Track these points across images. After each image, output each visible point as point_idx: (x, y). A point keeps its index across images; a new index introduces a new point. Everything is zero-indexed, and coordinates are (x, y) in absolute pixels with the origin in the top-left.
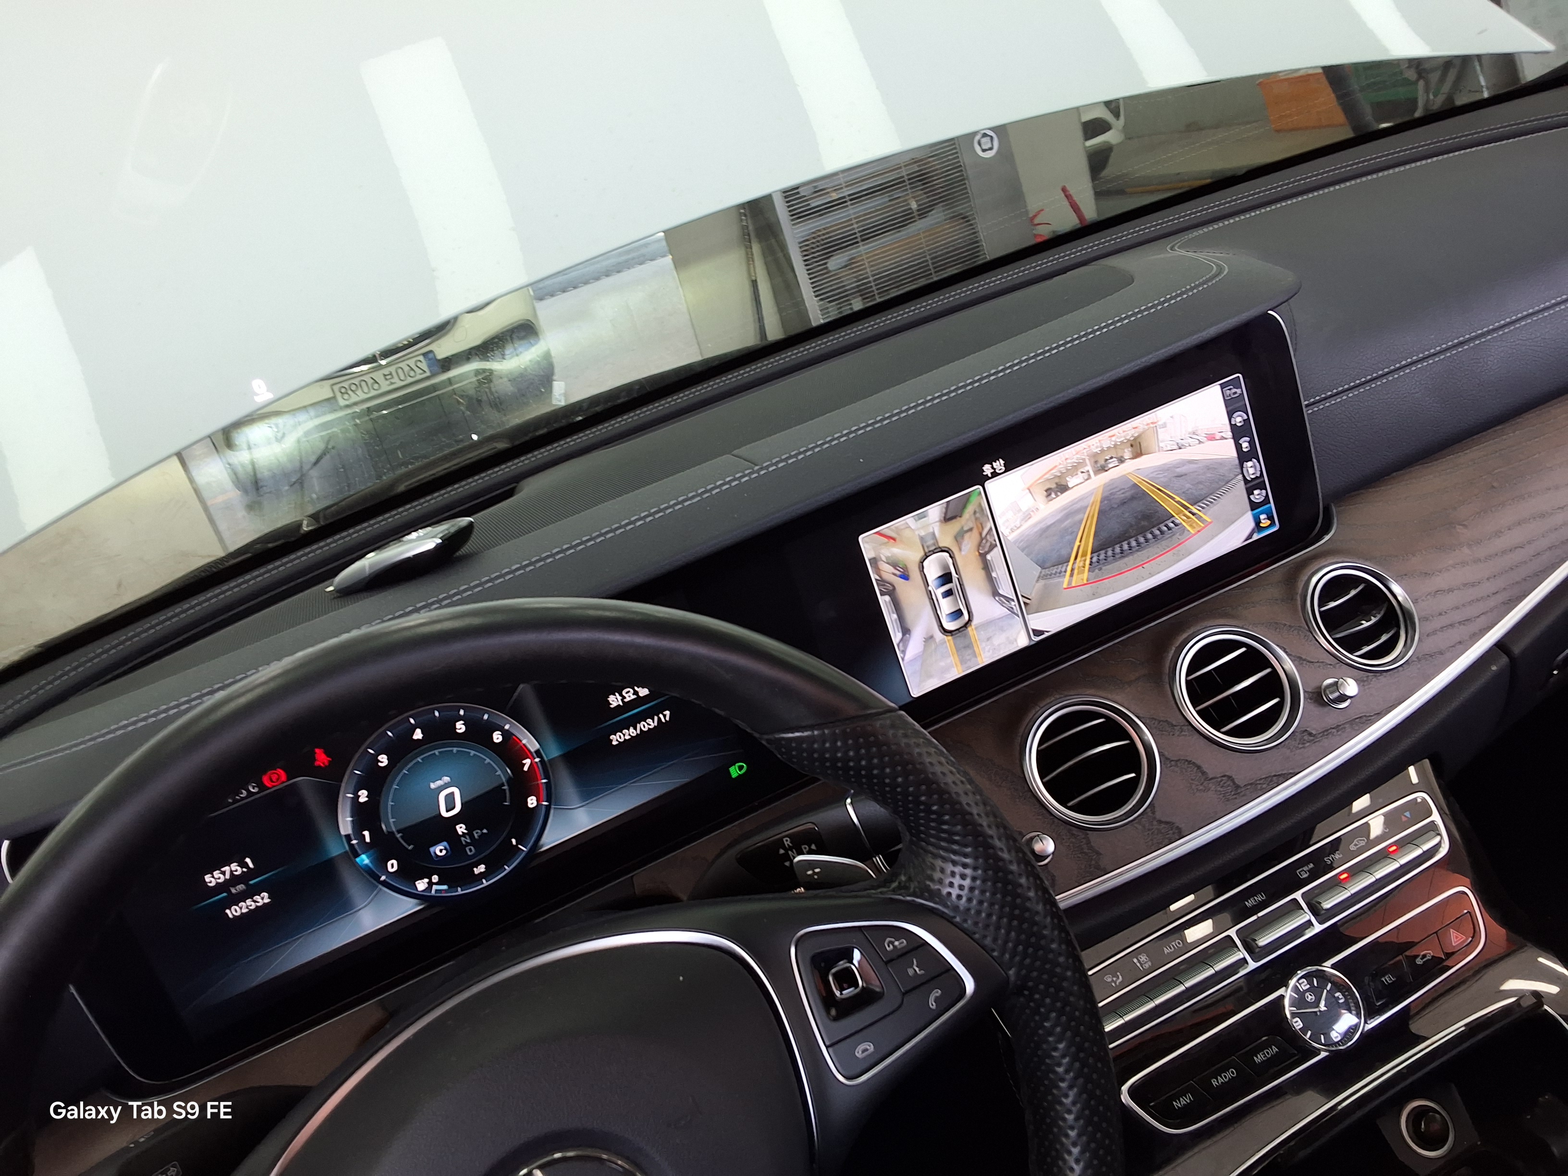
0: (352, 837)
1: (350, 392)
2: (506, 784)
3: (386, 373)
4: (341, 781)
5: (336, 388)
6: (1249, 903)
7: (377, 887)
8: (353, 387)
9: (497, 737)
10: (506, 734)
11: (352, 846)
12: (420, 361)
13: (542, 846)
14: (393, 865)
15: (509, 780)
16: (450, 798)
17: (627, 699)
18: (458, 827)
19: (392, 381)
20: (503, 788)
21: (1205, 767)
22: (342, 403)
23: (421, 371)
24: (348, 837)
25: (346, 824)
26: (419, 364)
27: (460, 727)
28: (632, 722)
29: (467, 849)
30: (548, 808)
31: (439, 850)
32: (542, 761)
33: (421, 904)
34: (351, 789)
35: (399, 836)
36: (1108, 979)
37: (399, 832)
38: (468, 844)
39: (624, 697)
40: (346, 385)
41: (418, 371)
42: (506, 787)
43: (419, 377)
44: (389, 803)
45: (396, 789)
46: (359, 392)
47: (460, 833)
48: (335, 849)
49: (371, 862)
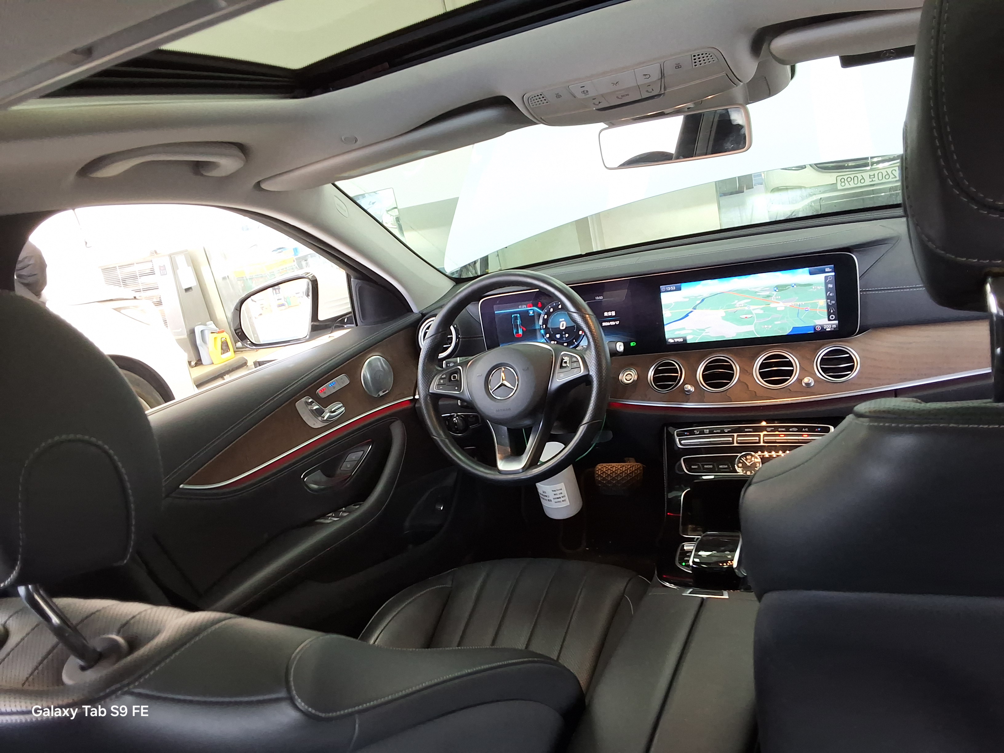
0: (541, 326)
1: (846, 181)
3: (871, 174)
4: (542, 311)
5: (839, 178)
6: (746, 430)
7: (544, 339)
8: (849, 180)
12: (895, 170)
14: (548, 336)
16: (563, 324)
17: (609, 315)
18: (563, 332)
19: (874, 179)
21: (749, 387)
22: (839, 187)
23: (894, 177)
25: (541, 322)
26: (894, 172)
28: (609, 321)
30: (584, 336)
31: (558, 336)
34: (544, 314)
36: (695, 431)
37: (551, 328)
38: (564, 337)
40: (845, 177)
41: (892, 176)
43: (890, 180)
44: (550, 321)
45: (553, 318)
46: (852, 183)
48: (537, 327)
49: (544, 333)
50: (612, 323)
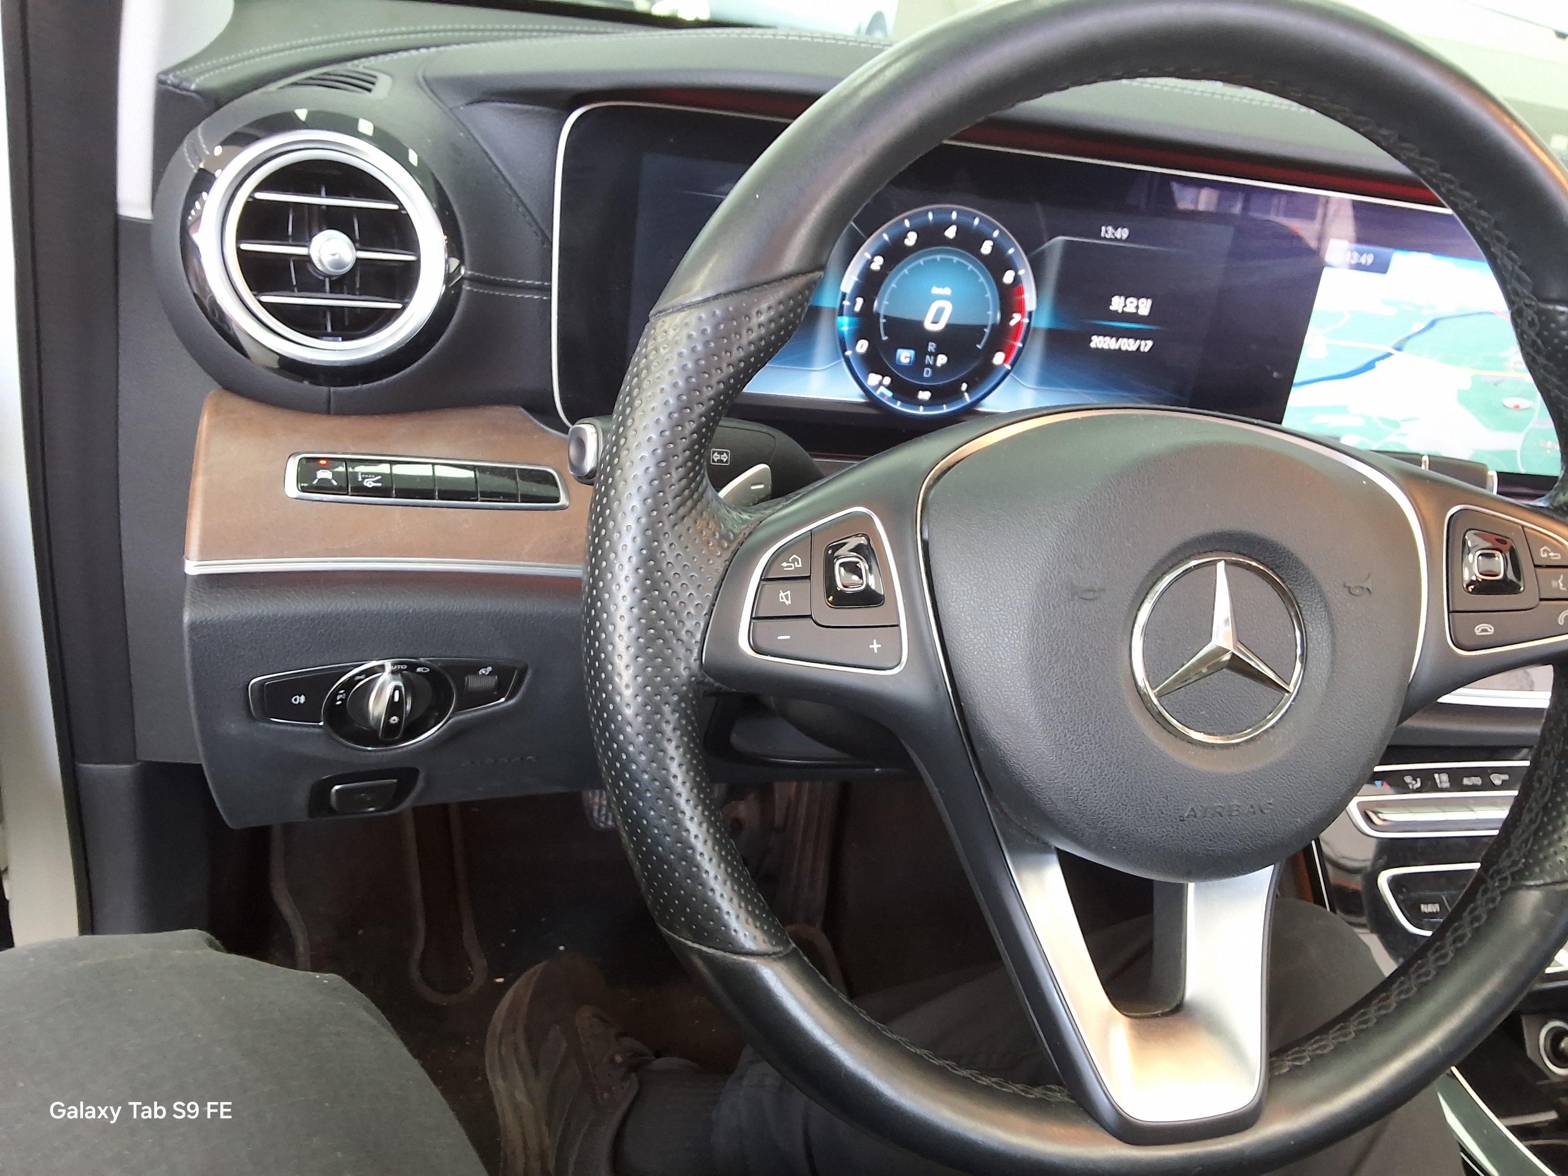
0: (847, 297)
2: (989, 327)
4: (869, 236)
7: (839, 358)
9: (1008, 278)
10: (1017, 279)
11: (842, 306)
13: (980, 406)
14: (863, 346)
15: (993, 326)
16: (940, 311)
17: (1126, 309)
18: (930, 344)
20: (985, 330)
24: (844, 296)
25: (850, 280)
27: (987, 248)
28: (1118, 334)
29: (926, 369)
30: (1007, 373)
31: (905, 356)
32: (1029, 324)
33: (864, 398)
34: (873, 250)
35: (882, 321)
37: (885, 317)
38: (929, 366)
39: (1125, 306)
42: (987, 331)
44: (892, 284)
45: (905, 274)
47: (929, 350)
48: (828, 303)
49: (849, 330)
50: (1128, 345)
